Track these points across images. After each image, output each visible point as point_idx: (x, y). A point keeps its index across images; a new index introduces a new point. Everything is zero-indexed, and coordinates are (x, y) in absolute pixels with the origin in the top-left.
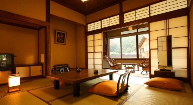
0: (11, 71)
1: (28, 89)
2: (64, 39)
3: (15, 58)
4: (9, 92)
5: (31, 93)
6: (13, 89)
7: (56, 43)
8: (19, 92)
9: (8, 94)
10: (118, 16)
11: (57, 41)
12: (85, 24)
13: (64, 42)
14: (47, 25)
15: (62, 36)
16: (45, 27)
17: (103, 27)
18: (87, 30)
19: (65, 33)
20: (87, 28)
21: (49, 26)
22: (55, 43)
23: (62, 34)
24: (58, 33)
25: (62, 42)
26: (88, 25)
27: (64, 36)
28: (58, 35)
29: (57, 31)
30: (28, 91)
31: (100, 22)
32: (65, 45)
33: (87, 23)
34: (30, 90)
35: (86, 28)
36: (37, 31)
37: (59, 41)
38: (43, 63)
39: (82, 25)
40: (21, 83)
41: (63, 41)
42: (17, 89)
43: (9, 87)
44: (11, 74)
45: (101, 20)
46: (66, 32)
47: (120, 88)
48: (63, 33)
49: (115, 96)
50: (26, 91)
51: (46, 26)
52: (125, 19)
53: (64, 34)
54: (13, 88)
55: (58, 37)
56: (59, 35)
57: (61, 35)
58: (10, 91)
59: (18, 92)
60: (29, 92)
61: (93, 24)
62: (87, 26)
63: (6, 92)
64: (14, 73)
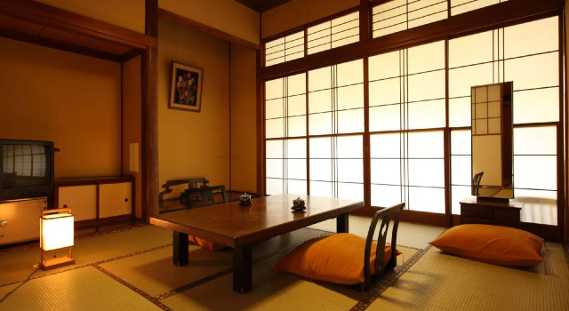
0: (46, 198)
1: (94, 258)
2: (195, 94)
3: (57, 154)
4: (43, 268)
5: (107, 273)
6: (55, 257)
7: (173, 105)
8: (72, 267)
9: (43, 273)
10: (356, 15)
11: (177, 101)
12: (256, 42)
13: (195, 105)
14: (148, 47)
15: (190, 83)
16: (143, 53)
17: (310, 52)
18: (264, 61)
19: (199, 71)
20: (264, 55)
21: (155, 50)
22: (169, 107)
23: (189, 75)
24: (180, 72)
25: (190, 104)
26: (268, 45)
27: (196, 83)
28: (177, 80)
29: (176, 66)
30: (96, 265)
31: (302, 34)
32: (199, 111)
33: (263, 38)
34: (103, 262)
35: (260, 54)
36: (118, 64)
37: (181, 98)
38: (134, 172)
39: (250, 46)
40: (76, 238)
41: (192, 98)
42: (66, 259)
43: (42, 250)
44: (45, 209)
45: (304, 28)
46: (202, 70)
47: (372, 258)
48: (192, 73)
49: (360, 284)
50: (92, 264)
51: (144, 48)
52: (375, 27)
53: (195, 76)
54: (56, 253)
55: (179, 84)
56: (180, 78)
57: (186, 79)
58: (48, 263)
59: (67, 268)
60: (99, 268)
61: (281, 40)
62: (264, 49)
63: (36, 266)
64: (53, 205)
